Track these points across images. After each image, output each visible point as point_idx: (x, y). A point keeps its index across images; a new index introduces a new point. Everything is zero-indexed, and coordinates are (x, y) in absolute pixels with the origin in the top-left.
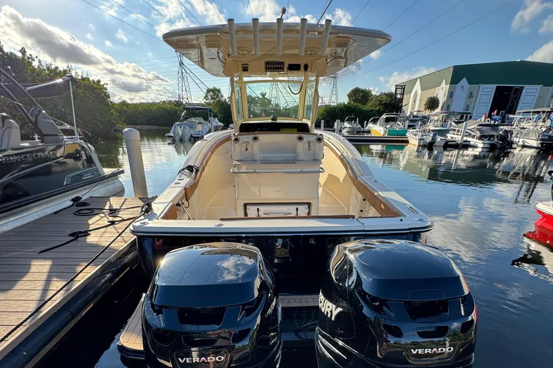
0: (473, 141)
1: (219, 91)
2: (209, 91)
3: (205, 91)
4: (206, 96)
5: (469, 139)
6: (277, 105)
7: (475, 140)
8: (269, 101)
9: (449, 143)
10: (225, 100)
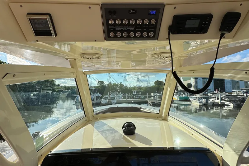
0: (226, 103)
1: (103, 82)
2: (99, 82)
3: (98, 82)
4: (98, 84)
5: (224, 102)
6: (126, 87)
7: (227, 102)
8: (123, 85)
9: (214, 104)
10: (105, 85)
